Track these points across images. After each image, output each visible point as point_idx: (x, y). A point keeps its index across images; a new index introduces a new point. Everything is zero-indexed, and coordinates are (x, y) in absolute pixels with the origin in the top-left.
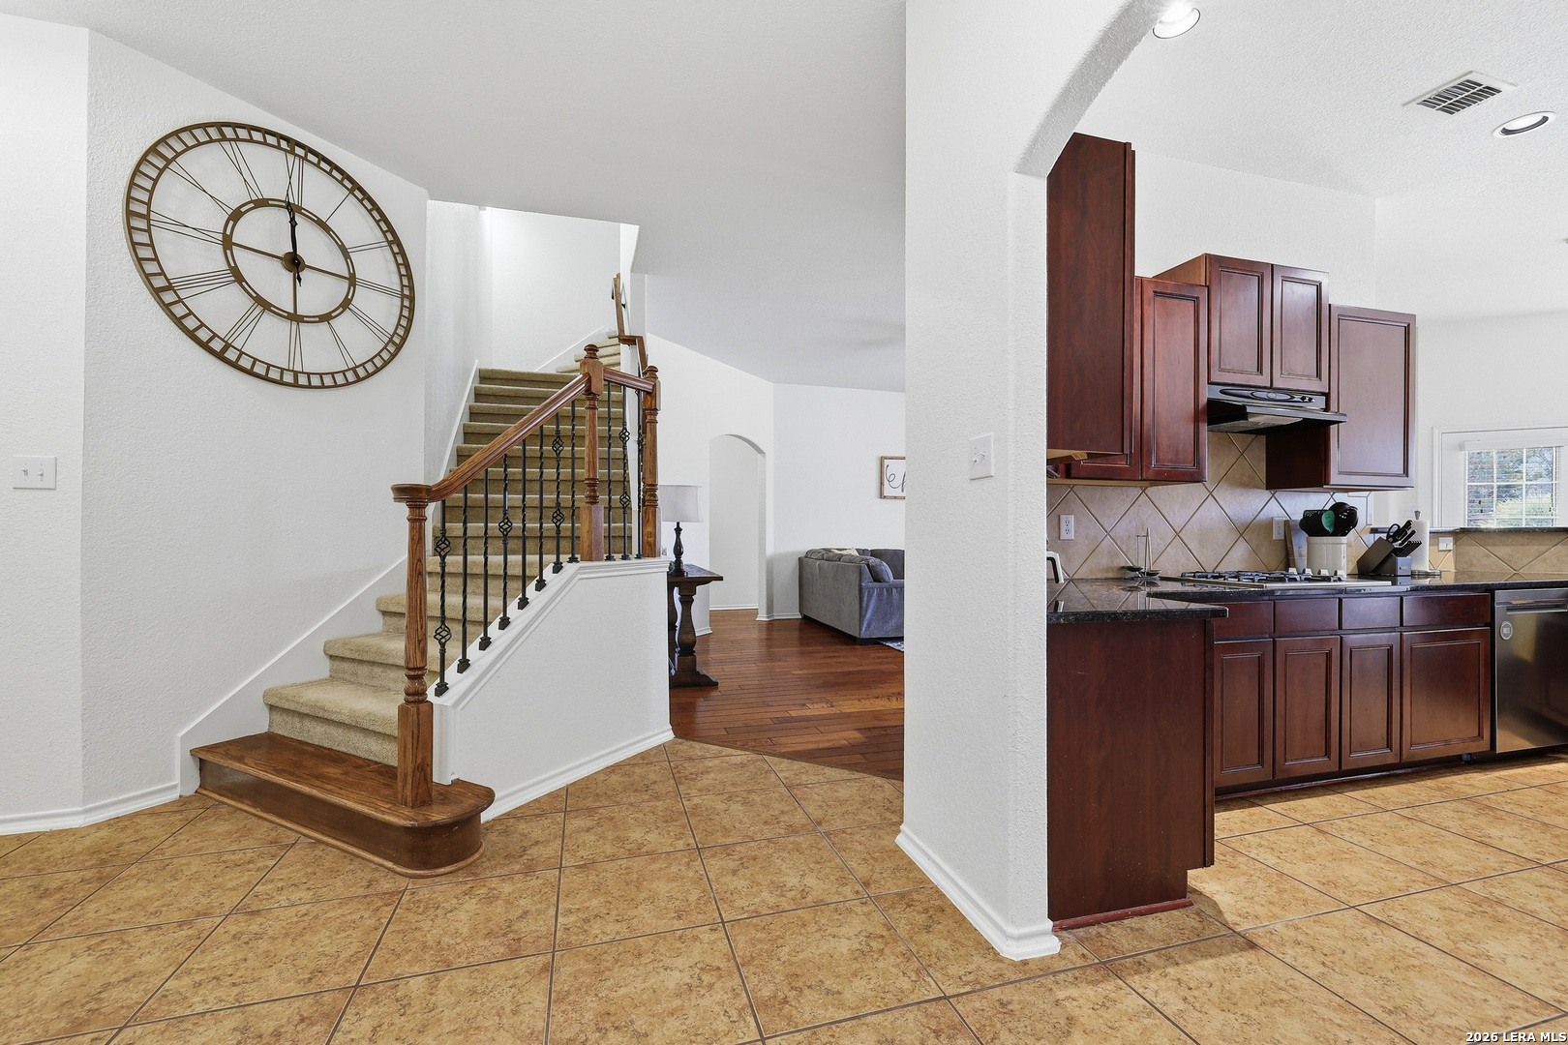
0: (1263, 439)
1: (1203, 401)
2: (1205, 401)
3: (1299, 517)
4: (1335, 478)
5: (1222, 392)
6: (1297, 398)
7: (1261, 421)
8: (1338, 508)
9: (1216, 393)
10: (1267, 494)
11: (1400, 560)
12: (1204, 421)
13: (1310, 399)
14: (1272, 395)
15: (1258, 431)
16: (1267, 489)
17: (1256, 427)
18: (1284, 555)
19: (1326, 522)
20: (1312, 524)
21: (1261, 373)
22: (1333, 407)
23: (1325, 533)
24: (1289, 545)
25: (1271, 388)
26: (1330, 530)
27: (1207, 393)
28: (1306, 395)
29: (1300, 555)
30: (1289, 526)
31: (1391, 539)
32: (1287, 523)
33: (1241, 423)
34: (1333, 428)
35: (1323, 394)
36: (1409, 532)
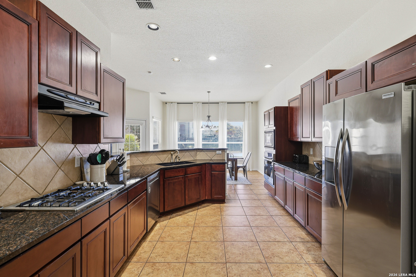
0: (71, 119)
1: (35, 94)
2: (37, 94)
3: (87, 156)
4: (102, 140)
5: (48, 91)
6: (88, 102)
7: (71, 111)
8: (102, 151)
9: (44, 91)
10: (72, 146)
11: (120, 168)
12: (35, 107)
13: (94, 104)
14: (77, 99)
15: (68, 115)
16: (72, 144)
17: (68, 114)
18: (80, 174)
19: (99, 158)
20: (92, 160)
21: (71, 86)
22: (102, 109)
23: (98, 164)
24: (82, 169)
25: (76, 95)
26: (100, 162)
27: (37, 90)
28: (92, 102)
29: (87, 173)
30: (82, 160)
31: (117, 161)
32: (81, 159)
33: (61, 111)
34: (102, 118)
35: (98, 102)
36: (123, 157)
